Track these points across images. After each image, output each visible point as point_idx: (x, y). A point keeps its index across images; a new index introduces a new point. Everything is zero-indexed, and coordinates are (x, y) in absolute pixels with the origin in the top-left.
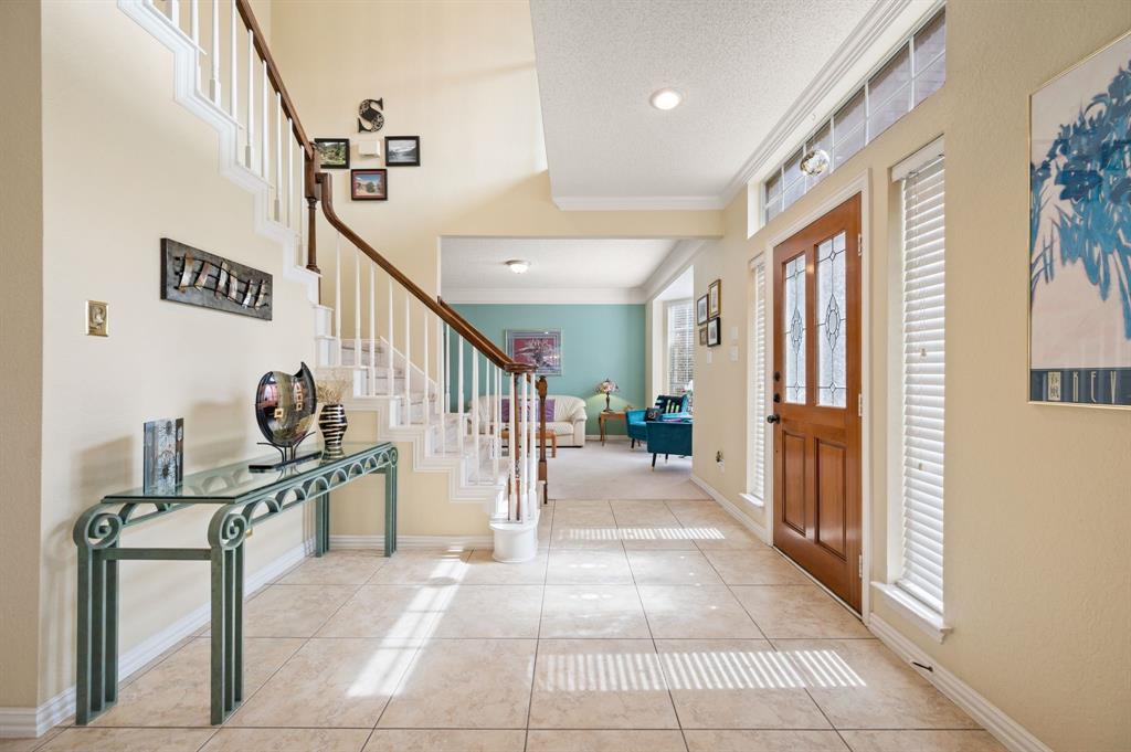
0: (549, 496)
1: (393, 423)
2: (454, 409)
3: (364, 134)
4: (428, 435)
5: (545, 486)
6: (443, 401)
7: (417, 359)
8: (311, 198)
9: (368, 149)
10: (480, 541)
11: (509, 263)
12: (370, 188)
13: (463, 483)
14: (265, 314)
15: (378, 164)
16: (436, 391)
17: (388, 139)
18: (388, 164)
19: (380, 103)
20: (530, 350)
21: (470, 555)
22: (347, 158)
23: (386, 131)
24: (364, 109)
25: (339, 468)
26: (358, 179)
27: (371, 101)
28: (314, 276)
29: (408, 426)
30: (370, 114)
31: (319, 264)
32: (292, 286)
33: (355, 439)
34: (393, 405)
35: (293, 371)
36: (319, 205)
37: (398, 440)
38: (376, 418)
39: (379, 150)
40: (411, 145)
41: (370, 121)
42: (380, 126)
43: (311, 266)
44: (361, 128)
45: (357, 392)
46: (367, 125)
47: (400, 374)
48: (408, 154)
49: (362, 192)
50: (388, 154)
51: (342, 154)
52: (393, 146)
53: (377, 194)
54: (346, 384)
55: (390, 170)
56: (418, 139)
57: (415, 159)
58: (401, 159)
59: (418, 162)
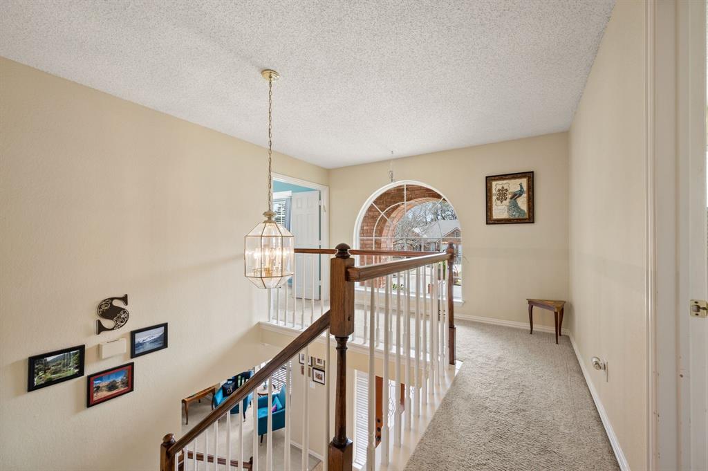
12: (111, 387)
15: (122, 360)
17: (133, 334)
18: (133, 355)
19: (125, 299)
22: (81, 366)
23: (132, 325)
24: (104, 308)
26: (95, 382)
27: (112, 299)
30: (111, 311)
39: (125, 346)
40: (158, 333)
41: (111, 319)
42: (124, 321)
44: (101, 329)
46: (107, 323)
48: (155, 341)
50: (133, 346)
52: (140, 338)
53: (121, 389)
55: (137, 361)
56: (165, 325)
57: (163, 342)
58: (148, 347)
59: (165, 345)
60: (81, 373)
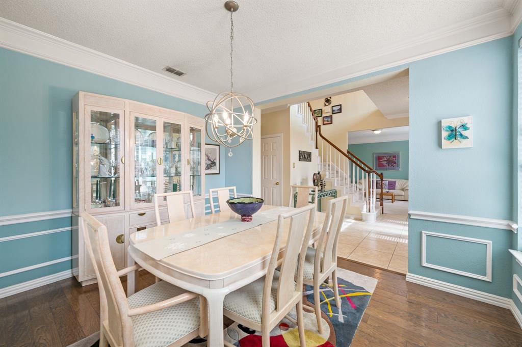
0: (384, 212)
1: (336, 185)
2: (352, 182)
3: (326, 107)
4: (345, 188)
5: (383, 208)
6: (349, 180)
7: (342, 169)
8: (316, 131)
9: (327, 110)
10: (359, 217)
11: (373, 131)
12: (328, 121)
13: (354, 202)
14: (310, 161)
15: (330, 114)
16: (347, 177)
17: (332, 107)
18: (333, 114)
19: (330, 97)
20: (385, 161)
21: (356, 219)
22: (322, 114)
23: (332, 104)
24: (326, 100)
25: (324, 193)
26: (324, 119)
27: (328, 97)
28: (318, 150)
29: (339, 186)
30: (328, 101)
31: (318, 147)
32: (315, 153)
33: (327, 188)
34: (336, 181)
35: (317, 173)
36: (318, 133)
37: (337, 189)
38: (332, 183)
39: (330, 110)
40: (339, 107)
42: (330, 103)
43: (317, 148)
44: (325, 105)
45: (327, 177)
46: (327, 104)
47: (337, 172)
48: (338, 110)
49: (325, 122)
50: (333, 111)
51: (320, 113)
52: (334, 108)
53: (330, 122)
54: (325, 175)
55: (333, 115)
56: (341, 105)
57: (340, 111)
58: (336, 112)
59: (341, 112)
60: (321, 116)
